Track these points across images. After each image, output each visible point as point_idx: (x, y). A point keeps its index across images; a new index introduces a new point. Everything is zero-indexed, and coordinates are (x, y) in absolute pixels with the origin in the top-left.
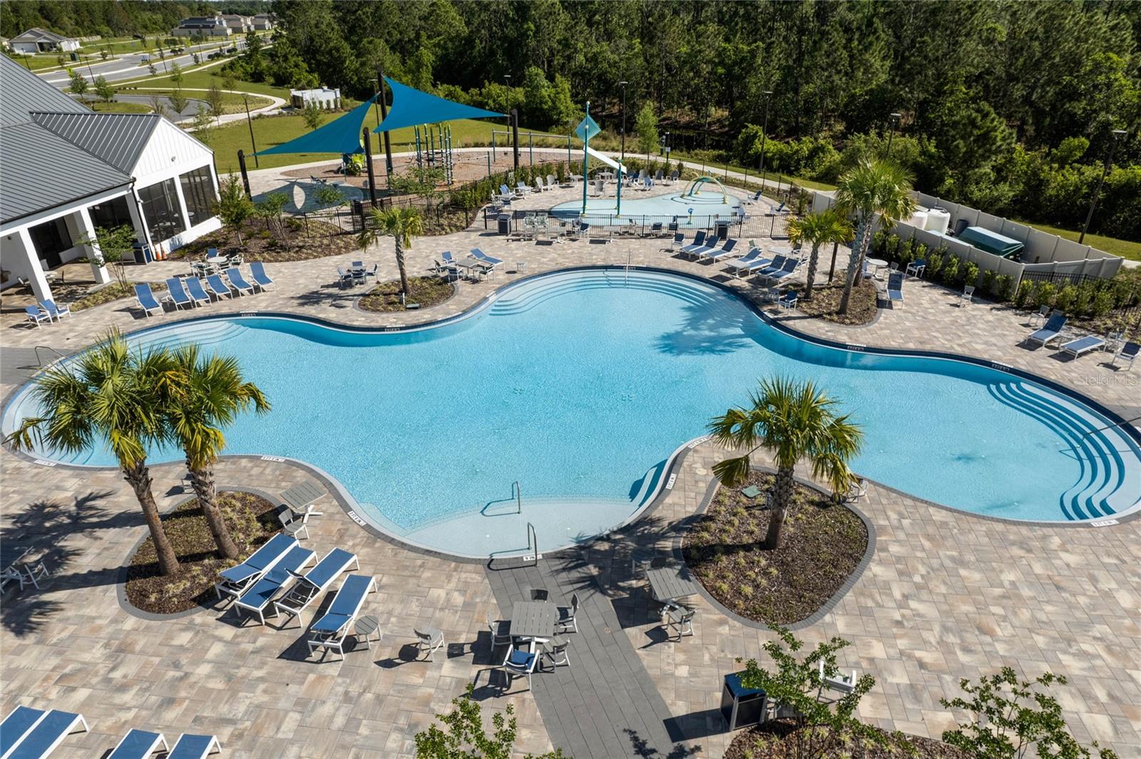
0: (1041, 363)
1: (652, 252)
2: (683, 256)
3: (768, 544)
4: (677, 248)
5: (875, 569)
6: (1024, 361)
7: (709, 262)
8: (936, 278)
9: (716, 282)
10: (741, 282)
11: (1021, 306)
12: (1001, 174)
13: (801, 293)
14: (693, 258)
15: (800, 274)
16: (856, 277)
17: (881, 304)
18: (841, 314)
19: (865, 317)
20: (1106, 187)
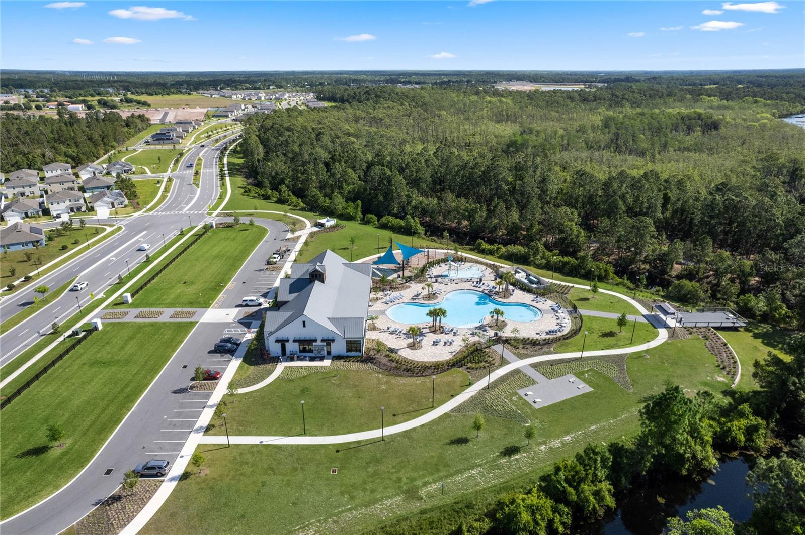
0: (534, 304)
1: (468, 285)
2: (475, 286)
3: (496, 325)
4: (473, 285)
5: (507, 326)
6: (532, 303)
7: (480, 287)
8: (521, 289)
9: (482, 292)
10: (486, 292)
11: (534, 294)
12: (543, 258)
13: (497, 293)
14: (477, 287)
15: (497, 290)
16: (507, 289)
17: (511, 295)
18: (504, 297)
19: (508, 297)
20: (562, 262)
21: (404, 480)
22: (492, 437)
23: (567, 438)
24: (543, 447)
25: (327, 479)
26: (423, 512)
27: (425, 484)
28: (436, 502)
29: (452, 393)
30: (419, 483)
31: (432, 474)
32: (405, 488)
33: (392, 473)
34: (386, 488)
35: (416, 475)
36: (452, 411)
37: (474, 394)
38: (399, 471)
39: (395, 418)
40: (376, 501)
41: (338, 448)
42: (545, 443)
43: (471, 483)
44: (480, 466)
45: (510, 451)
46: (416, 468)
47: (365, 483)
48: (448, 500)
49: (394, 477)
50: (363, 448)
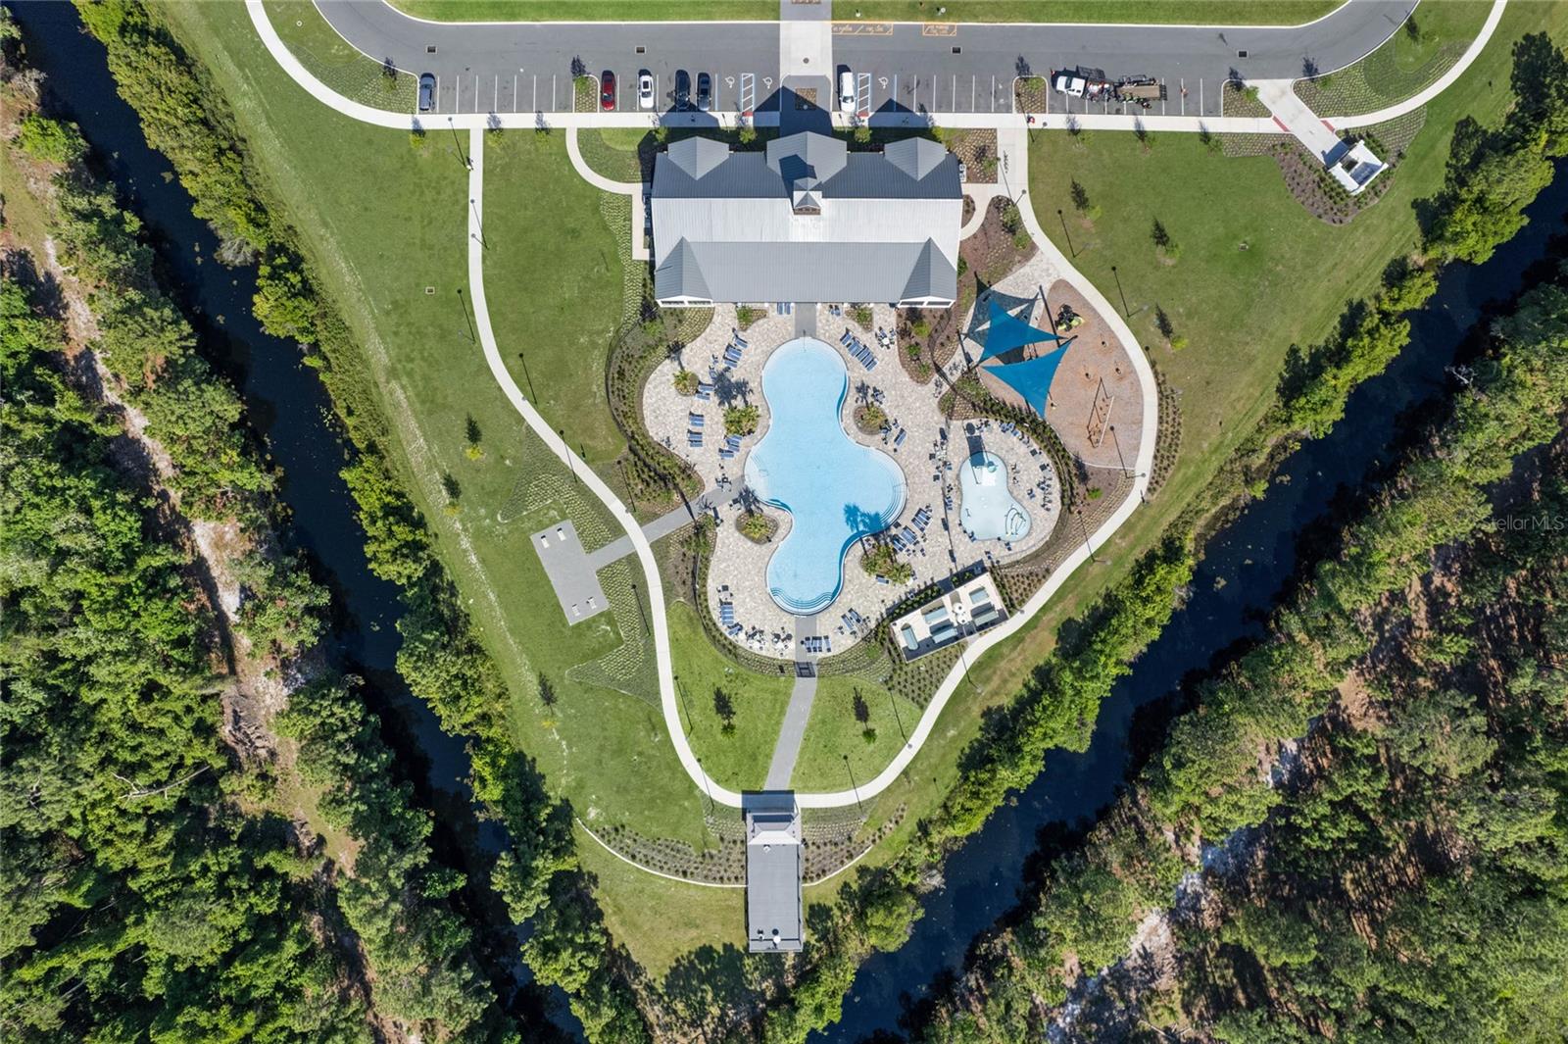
21: (409, 366)
22: (478, 471)
23: (473, 559)
24: (458, 525)
25: (418, 285)
26: (376, 385)
27: (403, 387)
28: (386, 397)
29: (567, 432)
30: (405, 380)
31: (418, 395)
32: (399, 366)
33: (421, 353)
34: (400, 347)
35: (417, 377)
36: (529, 428)
37: (565, 460)
38: (423, 359)
39: (516, 356)
40: (382, 337)
41: (464, 293)
42: (465, 530)
43: (410, 437)
44: (430, 449)
45: (453, 487)
46: (426, 378)
47: (409, 324)
48: (389, 411)
49: (415, 354)
50: (464, 319)
